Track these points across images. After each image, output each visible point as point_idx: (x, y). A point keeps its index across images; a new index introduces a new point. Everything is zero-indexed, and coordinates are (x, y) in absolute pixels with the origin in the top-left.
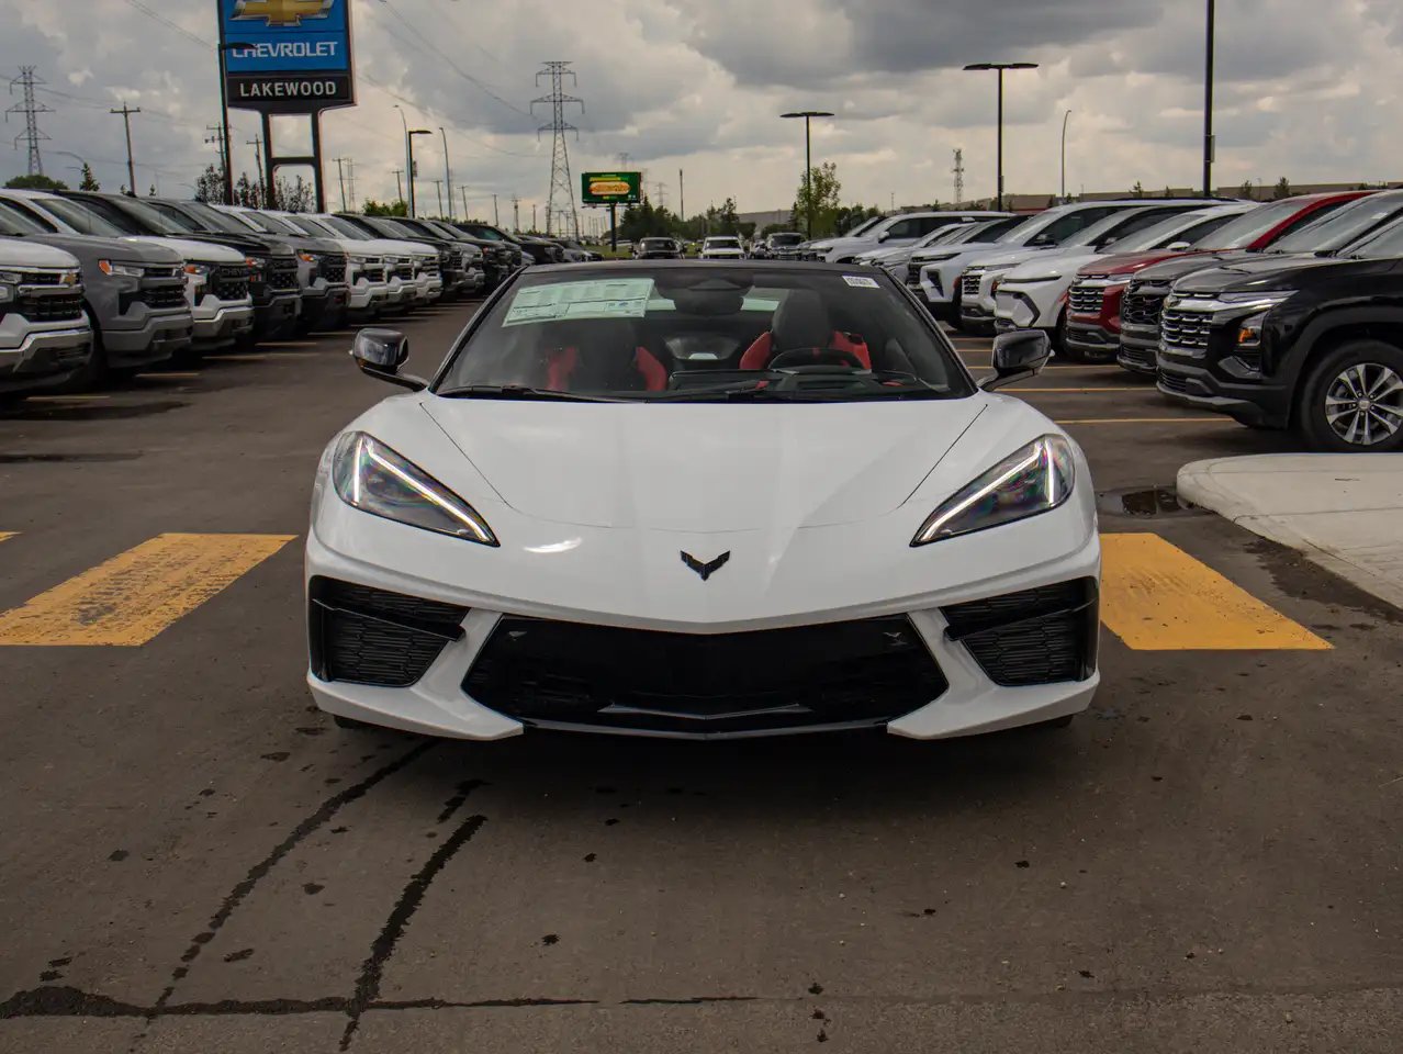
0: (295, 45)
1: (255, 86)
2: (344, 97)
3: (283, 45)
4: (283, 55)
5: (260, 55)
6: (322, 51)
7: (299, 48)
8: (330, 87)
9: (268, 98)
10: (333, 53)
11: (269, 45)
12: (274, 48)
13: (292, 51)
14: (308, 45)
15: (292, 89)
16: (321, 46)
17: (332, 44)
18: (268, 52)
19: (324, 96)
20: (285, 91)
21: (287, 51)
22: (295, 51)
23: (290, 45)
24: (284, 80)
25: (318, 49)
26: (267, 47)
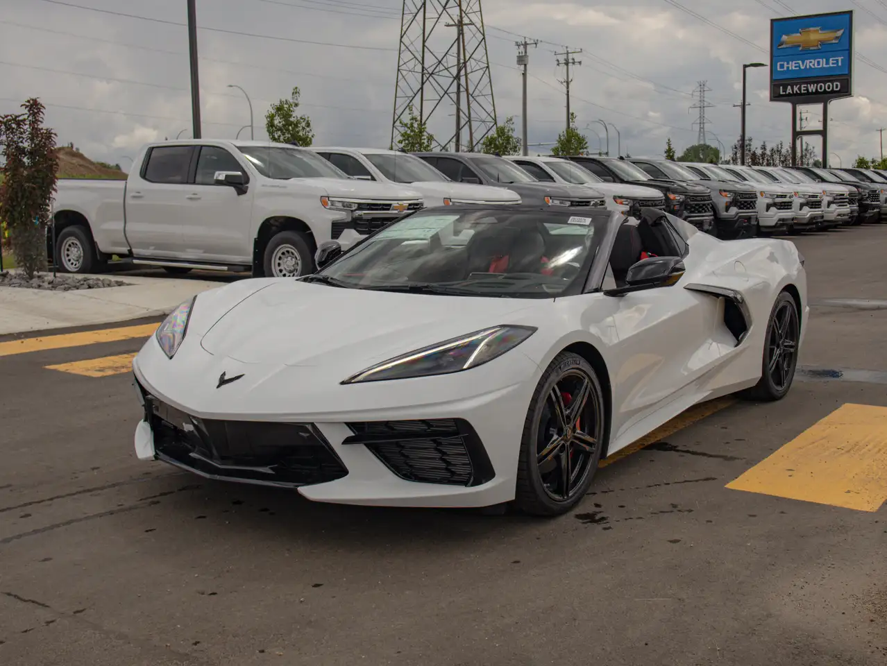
0: (816, 60)
1: (789, 87)
2: (845, 91)
3: (808, 61)
4: (808, 67)
5: (794, 68)
6: (833, 64)
7: (818, 63)
8: (837, 86)
9: (797, 94)
10: (840, 64)
11: (800, 62)
12: (803, 64)
13: (814, 65)
14: (824, 60)
15: (812, 88)
16: (833, 60)
17: (840, 59)
18: (799, 67)
19: (833, 92)
20: (807, 90)
21: (811, 65)
22: (816, 65)
23: (813, 61)
24: (807, 83)
25: (831, 61)
26: (797, 63)
